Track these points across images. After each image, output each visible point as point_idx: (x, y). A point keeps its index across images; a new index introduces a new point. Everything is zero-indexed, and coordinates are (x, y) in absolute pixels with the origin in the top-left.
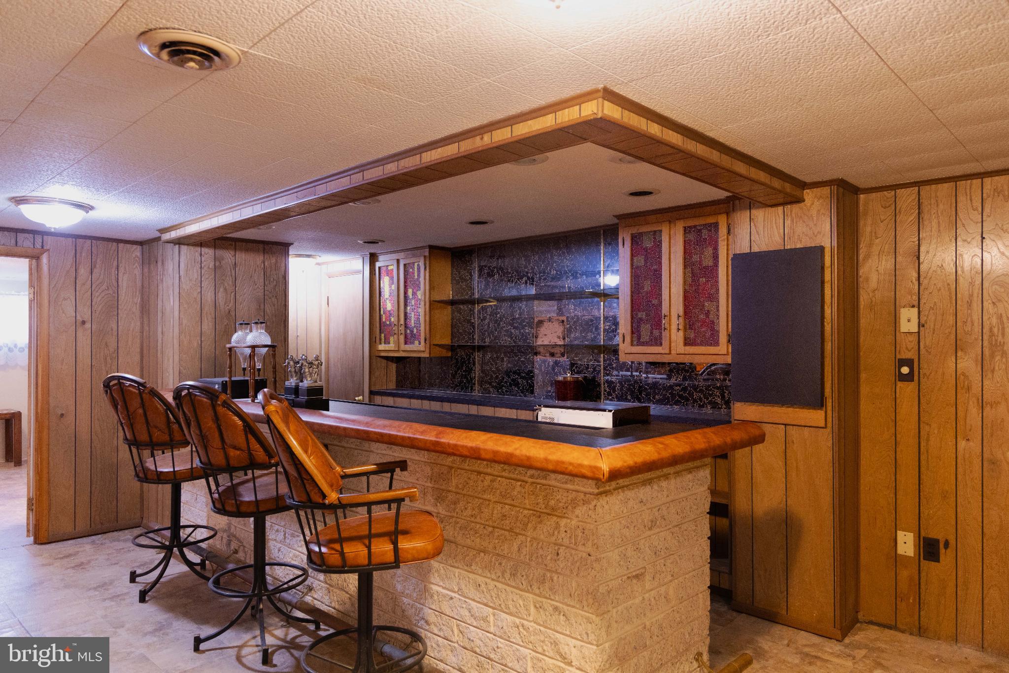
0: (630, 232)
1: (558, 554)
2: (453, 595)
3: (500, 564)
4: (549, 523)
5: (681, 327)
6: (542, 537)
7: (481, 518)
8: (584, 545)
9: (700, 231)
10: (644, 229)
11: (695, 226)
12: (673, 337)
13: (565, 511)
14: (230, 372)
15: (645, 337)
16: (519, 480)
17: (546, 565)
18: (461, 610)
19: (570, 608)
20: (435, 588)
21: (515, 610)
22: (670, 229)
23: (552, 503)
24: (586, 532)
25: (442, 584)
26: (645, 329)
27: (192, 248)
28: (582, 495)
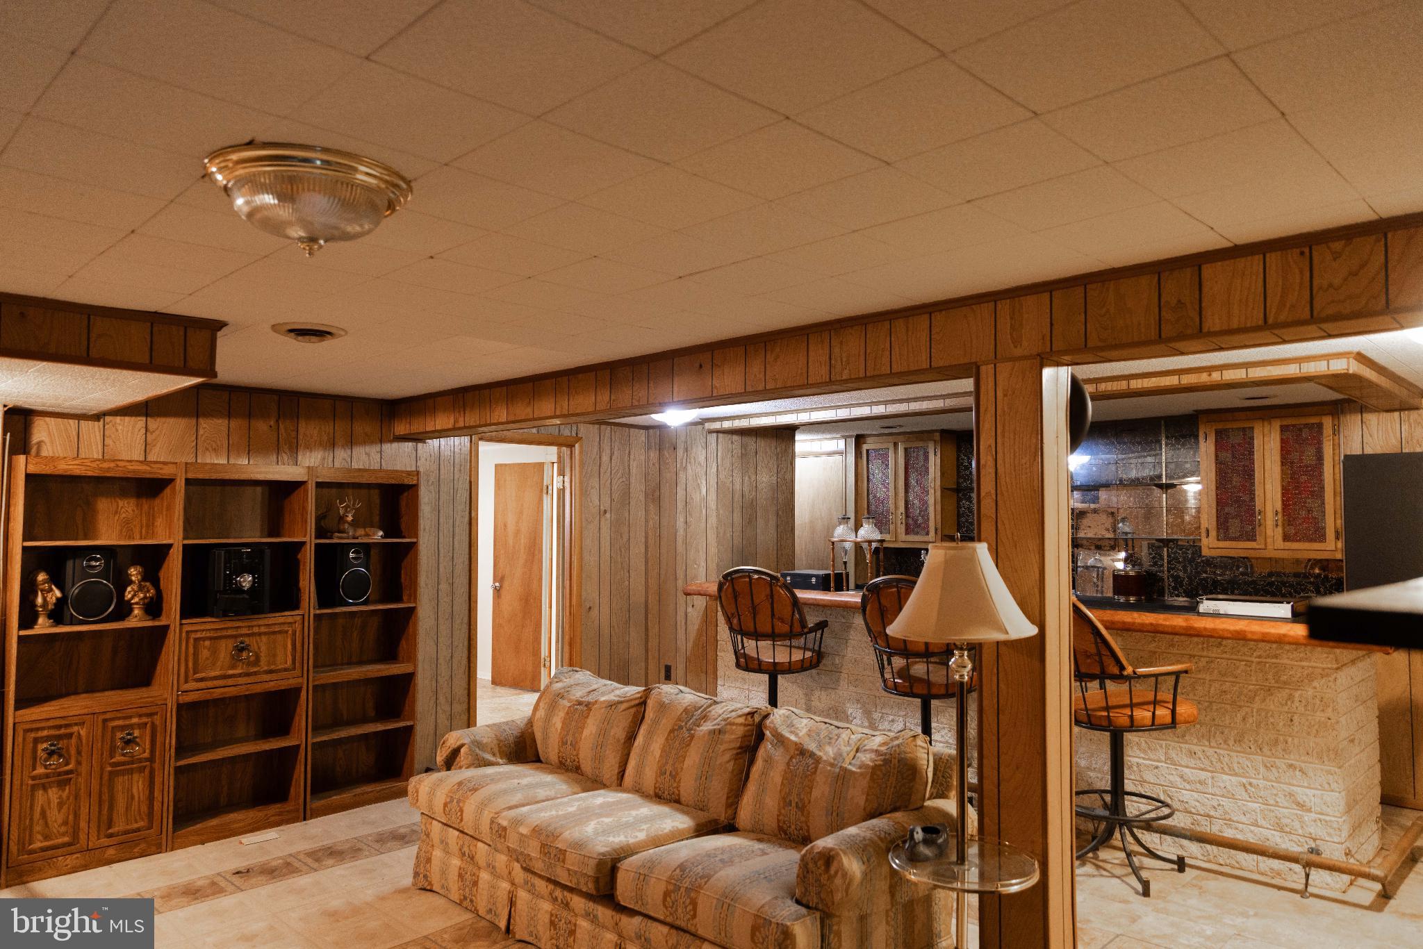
0: (1214, 428)
1: (1292, 720)
2: (1160, 764)
3: (1222, 733)
4: (1279, 695)
5: (1280, 523)
6: (1272, 707)
7: (1195, 695)
8: (1323, 711)
9: (1300, 430)
10: (1229, 425)
11: (1294, 426)
12: (1269, 532)
13: (1299, 684)
14: (833, 566)
15: (1233, 531)
16: (1243, 661)
17: (1279, 731)
18: (1171, 778)
19: (1307, 764)
20: (1134, 760)
21: (1241, 771)
22: (1263, 426)
23: (1284, 678)
24: (1325, 700)
25: (1142, 755)
26: (1234, 526)
27: (726, 435)
28: (1320, 671)
